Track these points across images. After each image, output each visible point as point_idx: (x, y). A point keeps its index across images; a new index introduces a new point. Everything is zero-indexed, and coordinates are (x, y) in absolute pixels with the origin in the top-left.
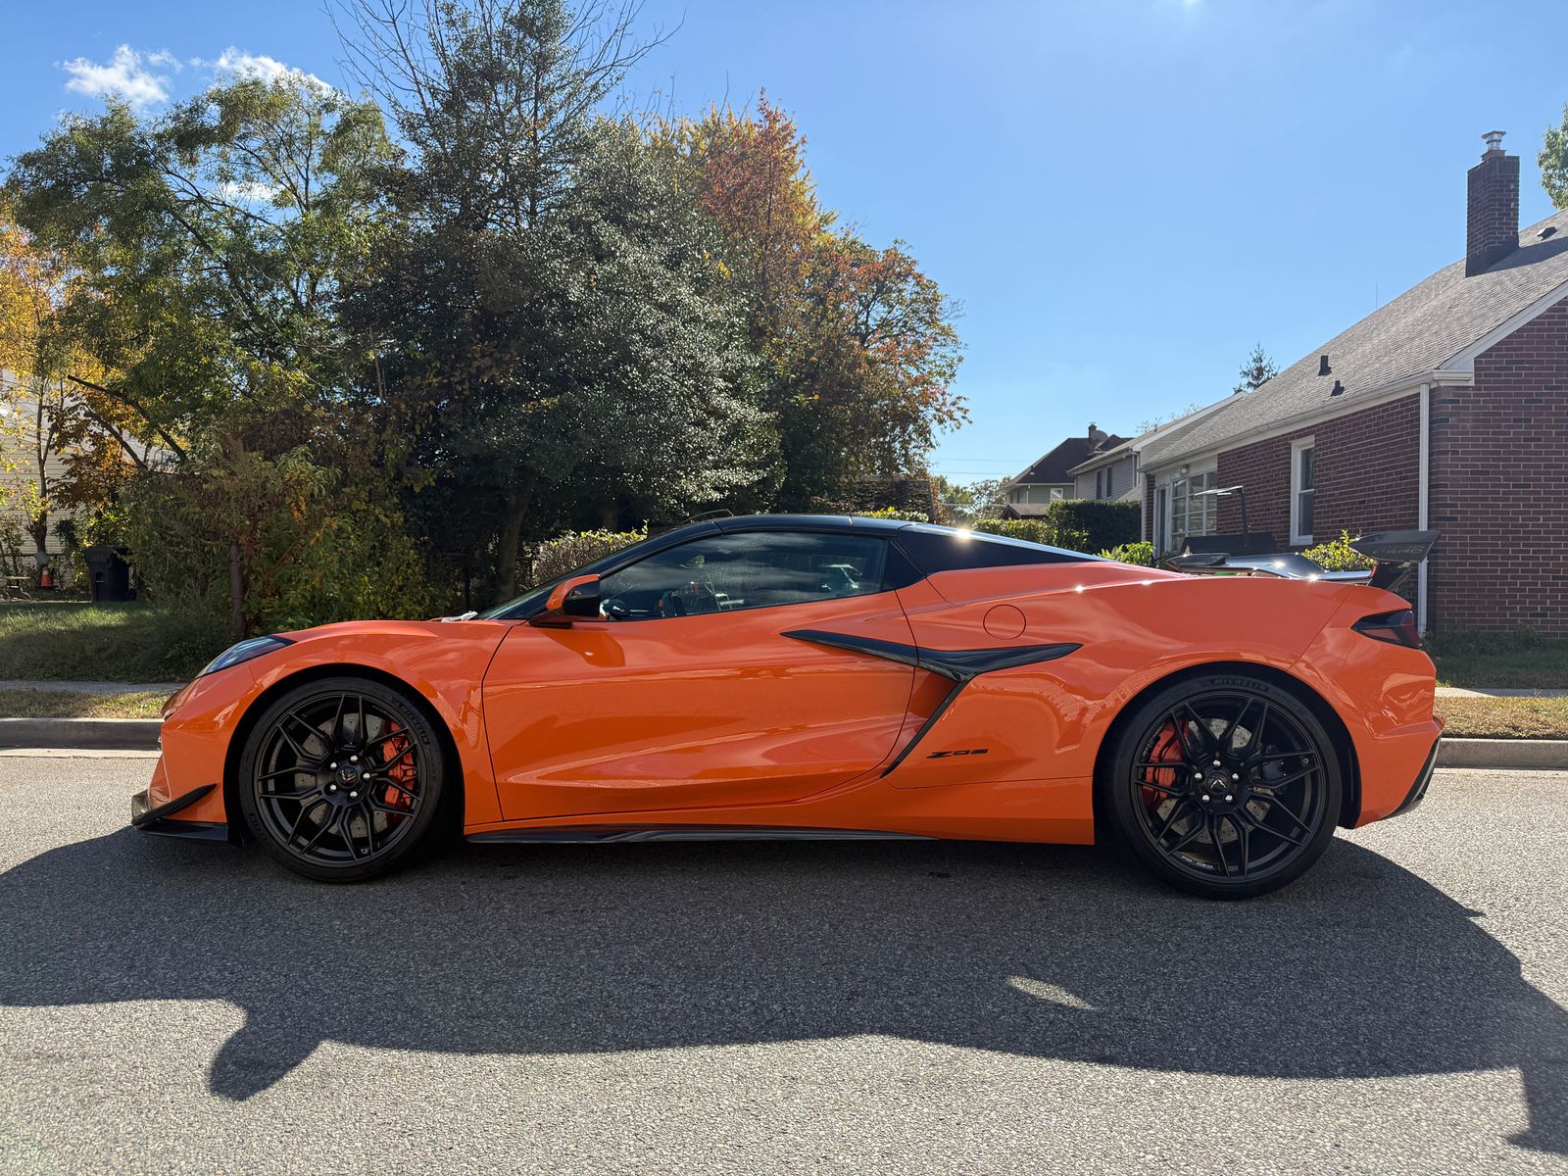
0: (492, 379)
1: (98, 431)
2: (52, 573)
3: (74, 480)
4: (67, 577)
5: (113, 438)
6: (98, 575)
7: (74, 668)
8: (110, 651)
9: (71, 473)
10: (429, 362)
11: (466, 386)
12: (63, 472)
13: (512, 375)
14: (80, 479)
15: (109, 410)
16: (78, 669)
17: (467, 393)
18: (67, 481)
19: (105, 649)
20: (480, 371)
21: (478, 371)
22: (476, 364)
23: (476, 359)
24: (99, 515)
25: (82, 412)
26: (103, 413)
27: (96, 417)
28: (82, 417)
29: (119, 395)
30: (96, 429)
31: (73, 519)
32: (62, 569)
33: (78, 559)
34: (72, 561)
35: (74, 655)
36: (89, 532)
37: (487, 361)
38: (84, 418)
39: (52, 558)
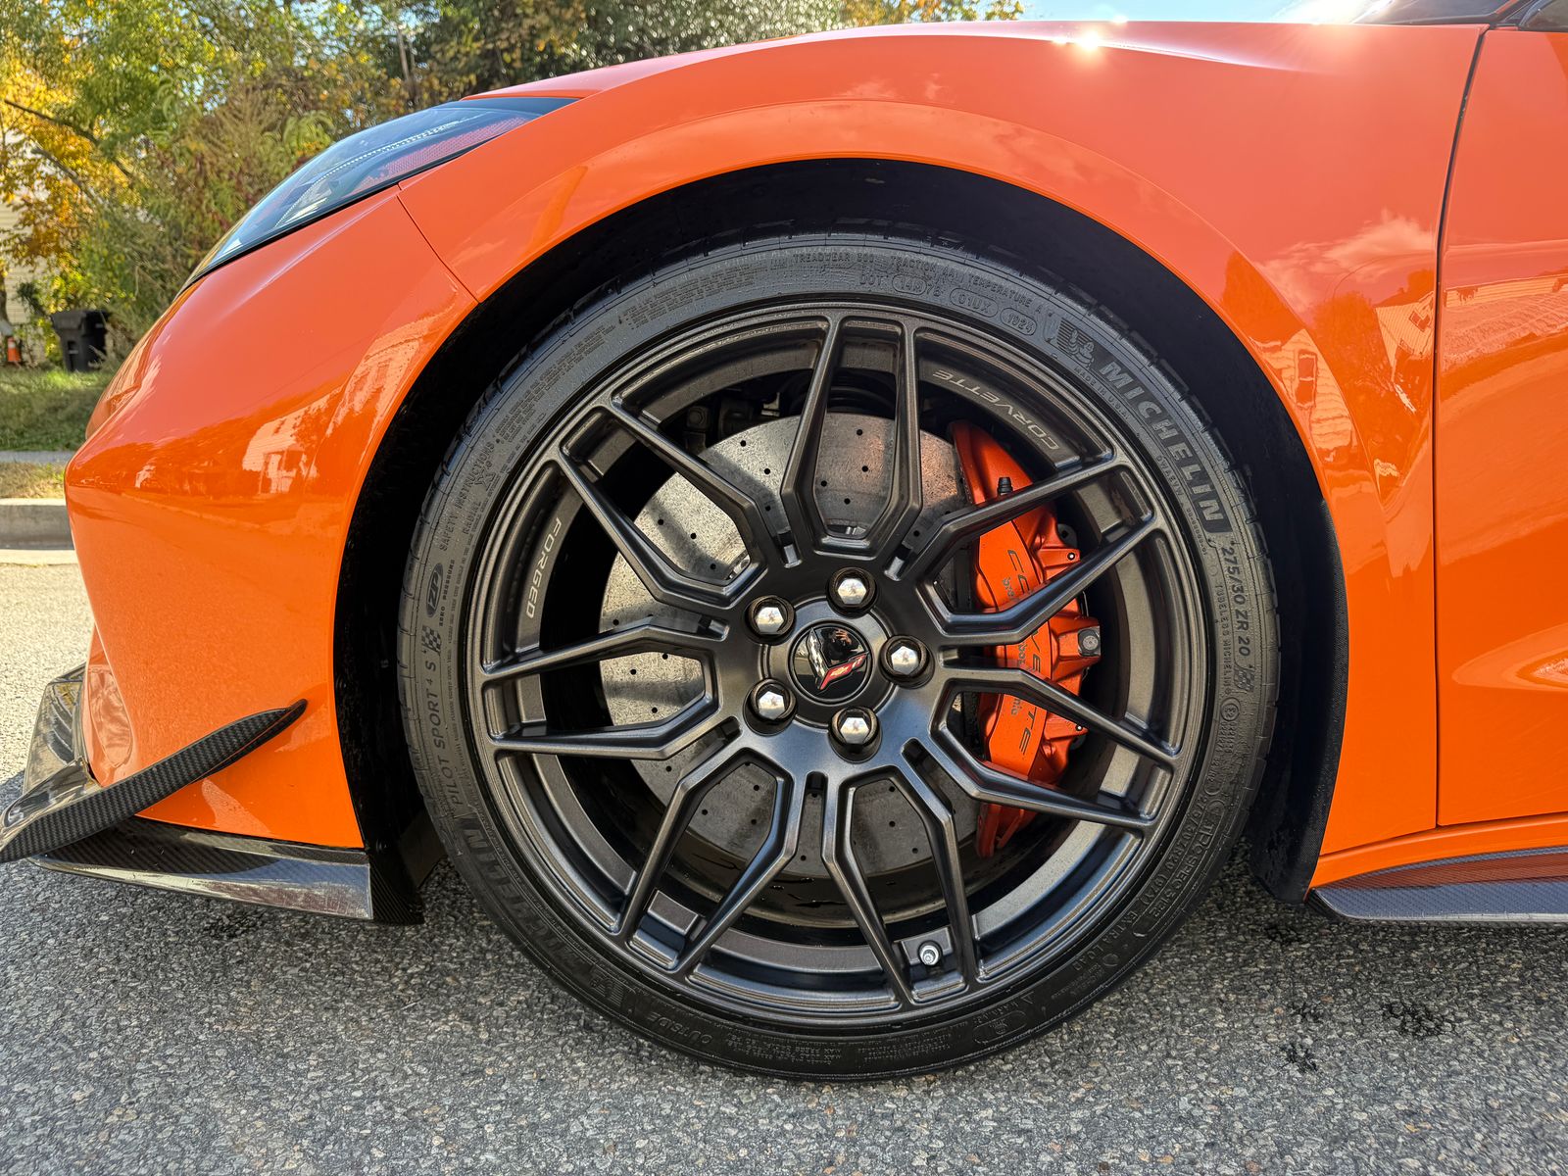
0: (550, 46)
1: (50, 173)
2: (20, 346)
3: (28, 231)
4: (37, 351)
5: (70, 182)
6: (70, 345)
7: (21, 434)
8: (70, 409)
9: (24, 222)
10: (464, 21)
11: (517, 54)
12: (15, 221)
13: (577, 42)
14: (36, 230)
15: (60, 147)
16: (26, 435)
17: (518, 65)
18: (21, 232)
19: (62, 408)
20: (534, 33)
21: (531, 34)
22: (527, 23)
23: (526, 16)
24: (64, 276)
25: (29, 150)
26: (54, 150)
27: (47, 155)
28: (29, 155)
29: (68, 124)
30: (47, 169)
31: (35, 281)
32: (30, 342)
33: (46, 330)
34: (41, 331)
35: (18, 415)
36: (56, 294)
37: (543, 19)
38: (33, 156)
39: (17, 328)
